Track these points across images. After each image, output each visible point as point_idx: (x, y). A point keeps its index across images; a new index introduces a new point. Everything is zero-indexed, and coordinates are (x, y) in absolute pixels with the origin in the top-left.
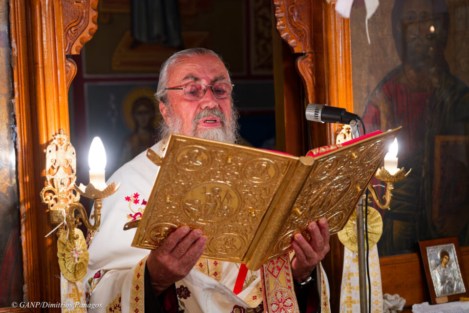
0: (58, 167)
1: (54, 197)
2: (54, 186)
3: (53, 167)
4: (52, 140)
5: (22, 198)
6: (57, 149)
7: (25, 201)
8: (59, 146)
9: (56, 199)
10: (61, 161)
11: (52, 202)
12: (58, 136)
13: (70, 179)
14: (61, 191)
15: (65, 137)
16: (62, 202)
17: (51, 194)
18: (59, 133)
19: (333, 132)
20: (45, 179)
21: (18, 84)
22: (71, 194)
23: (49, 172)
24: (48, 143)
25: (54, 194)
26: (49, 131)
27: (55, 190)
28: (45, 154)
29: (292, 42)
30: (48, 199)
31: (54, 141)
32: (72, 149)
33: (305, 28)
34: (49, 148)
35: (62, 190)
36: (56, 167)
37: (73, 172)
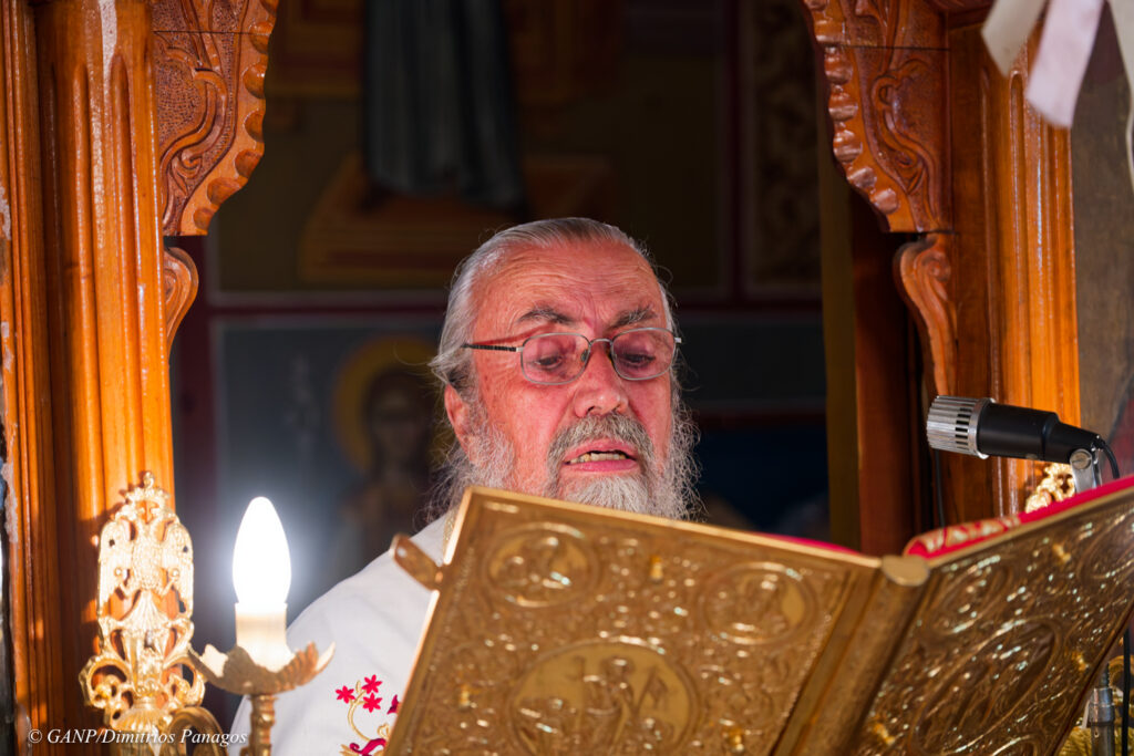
0: (137, 595)
1: (126, 686)
2: (122, 654)
3: (119, 593)
4: (118, 508)
5: (20, 691)
6: (133, 534)
7: (32, 701)
8: (140, 526)
9: (129, 697)
10: (145, 575)
11: (117, 703)
12: (137, 495)
13: (174, 630)
14: (144, 669)
15: (159, 498)
16: (147, 705)
17: (113, 679)
18: (142, 485)
19: (1014, 485)
20: (94, 629)
21: (14, 329)
22: (177, 677)
23: (109, 609)
24: (105, 517)
25: (123, 678)
26: (110, 478)
27: (128, 667)
28: (95, 552)
29: (881, 198)
30: (103, 695)
31: (126, 511)
32: (180, 536)
33: (925, 151)
34: (110, 531)
35: (149, 666)
36: (129, 592)
37: (182, 608)
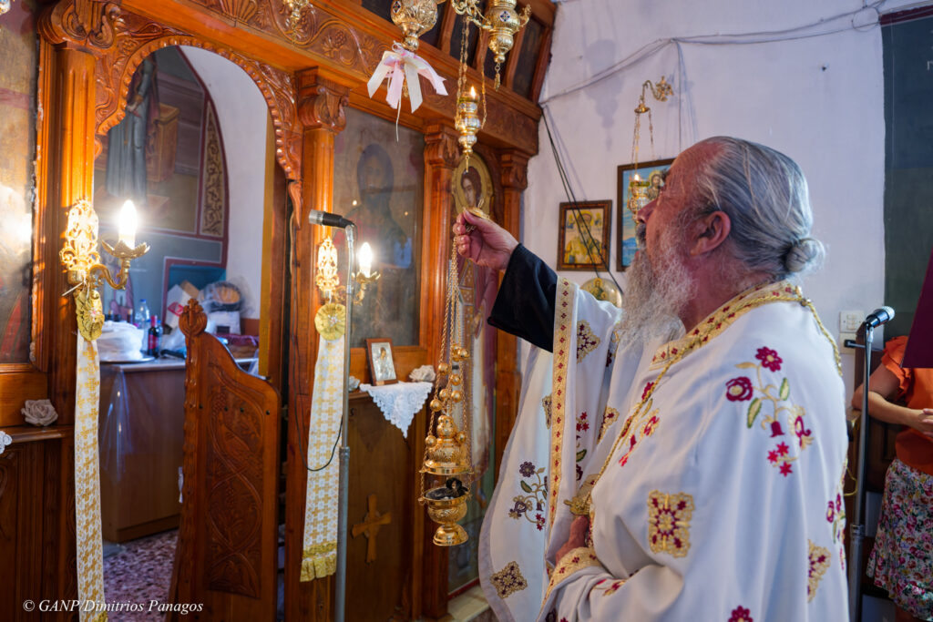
0: (80, 232)
1: (73, 258)
2: (74, 248)
3: (75, 231)
4: (75, 204)
5: (36, 259)
6: (80, 213)
7: (39, 262)
8: (83, 211)
9: (75, 261)
10: (83, 226)
11: (71, 263)
12: (82, 202)
13: (91, 244)
14: (81, 254)
15: (89, 204)
16: (81, 264)
17: (70, 255)
18: (84, 199)
19: (316, 244)
20: (65, 240)
21: (42, 148)
22: (91, 258)
23: (70, 234)
24: (70, 207)
25: (74, 255)
26: (73, 195)
27: (76, 252)
28: (66, 218)
29: (288, 169)
30: (67, 260)
31: (78, 205)
32: (95, 217)
33: (298, 160)
34: (71, 211)
35: (83, 253)
36: (77, 230)
37: (94, 238)
